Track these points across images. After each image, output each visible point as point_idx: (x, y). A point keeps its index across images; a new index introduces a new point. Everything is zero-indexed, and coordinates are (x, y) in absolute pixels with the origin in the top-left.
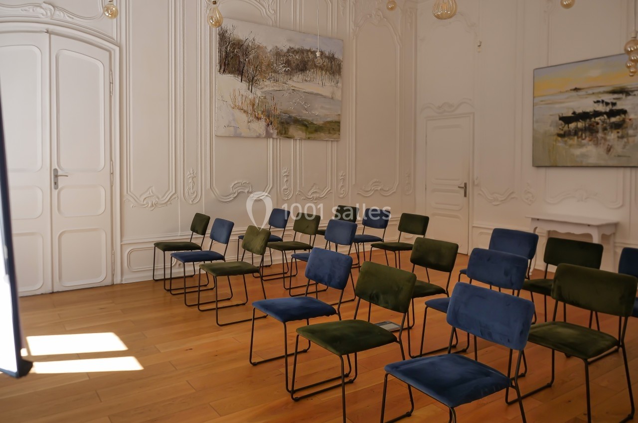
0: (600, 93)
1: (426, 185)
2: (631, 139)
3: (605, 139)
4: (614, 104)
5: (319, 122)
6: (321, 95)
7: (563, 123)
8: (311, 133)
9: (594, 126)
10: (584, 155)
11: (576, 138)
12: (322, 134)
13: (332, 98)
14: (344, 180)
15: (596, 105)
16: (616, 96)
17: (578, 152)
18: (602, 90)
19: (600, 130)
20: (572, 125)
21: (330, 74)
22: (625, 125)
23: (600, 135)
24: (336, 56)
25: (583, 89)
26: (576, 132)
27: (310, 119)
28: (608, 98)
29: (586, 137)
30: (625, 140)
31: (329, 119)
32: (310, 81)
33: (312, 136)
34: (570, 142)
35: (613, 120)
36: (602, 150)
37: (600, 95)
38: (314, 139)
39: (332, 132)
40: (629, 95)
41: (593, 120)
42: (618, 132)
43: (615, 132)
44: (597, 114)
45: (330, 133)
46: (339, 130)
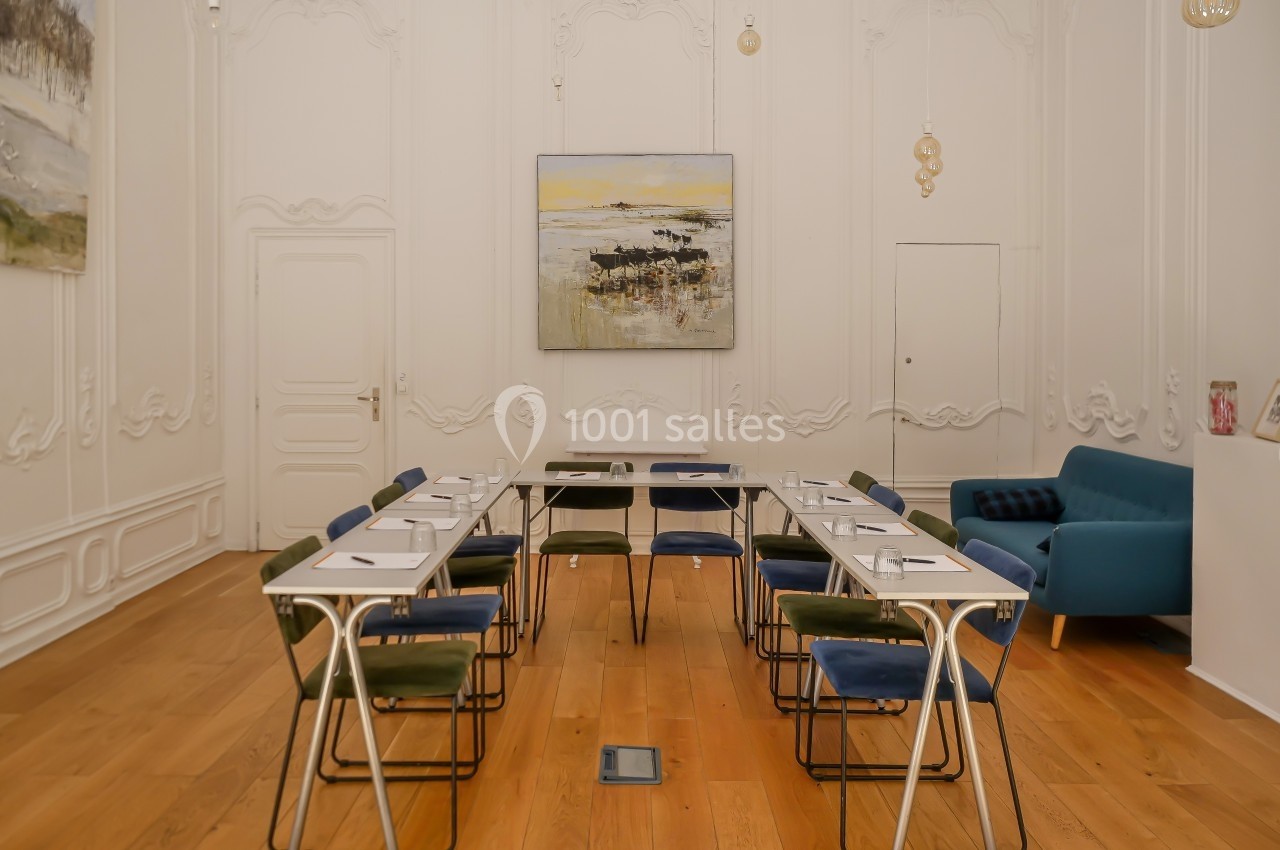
0: (663, 217)
1: (257, 399)
2: (715, 302)
3: (674, 301)
4: (687, 240)
5: (40, 212)
6: (46, 128)
7: (599, 267)
8: (19, 244)
9: (654, 276)
10: (637, 329)
11: (623, 295)
12: (47, 252)
13: (70, 144)
14: (91, 390)
15: (657, 237)
16: (690, 225)
17: (626, 322)
18: (666, 212)
19: (666, 284)
20: (617, 272)
21: (68, 67)
22: (705, 278)
23: (665, 292)
24: (81, 18)
25: (634, 207)
26: (623, 285)
27: (18, 198)
28: (679, 228)
29: (641, 295)
30: (706, 302)
31: (63, 207)
32: (19, 75)
33: (23, 253)
34: (613, 303)
35: (686, 266)
36: (669, 319)
37: (664, 222)
38: (28, 265)
39: (69, 247)
40: (711, 226)
41: (653, 264)
42: (695, 289)
43: (690, 287)
44: (659, 254)
45: (63, 250)
46: (84, 244)
